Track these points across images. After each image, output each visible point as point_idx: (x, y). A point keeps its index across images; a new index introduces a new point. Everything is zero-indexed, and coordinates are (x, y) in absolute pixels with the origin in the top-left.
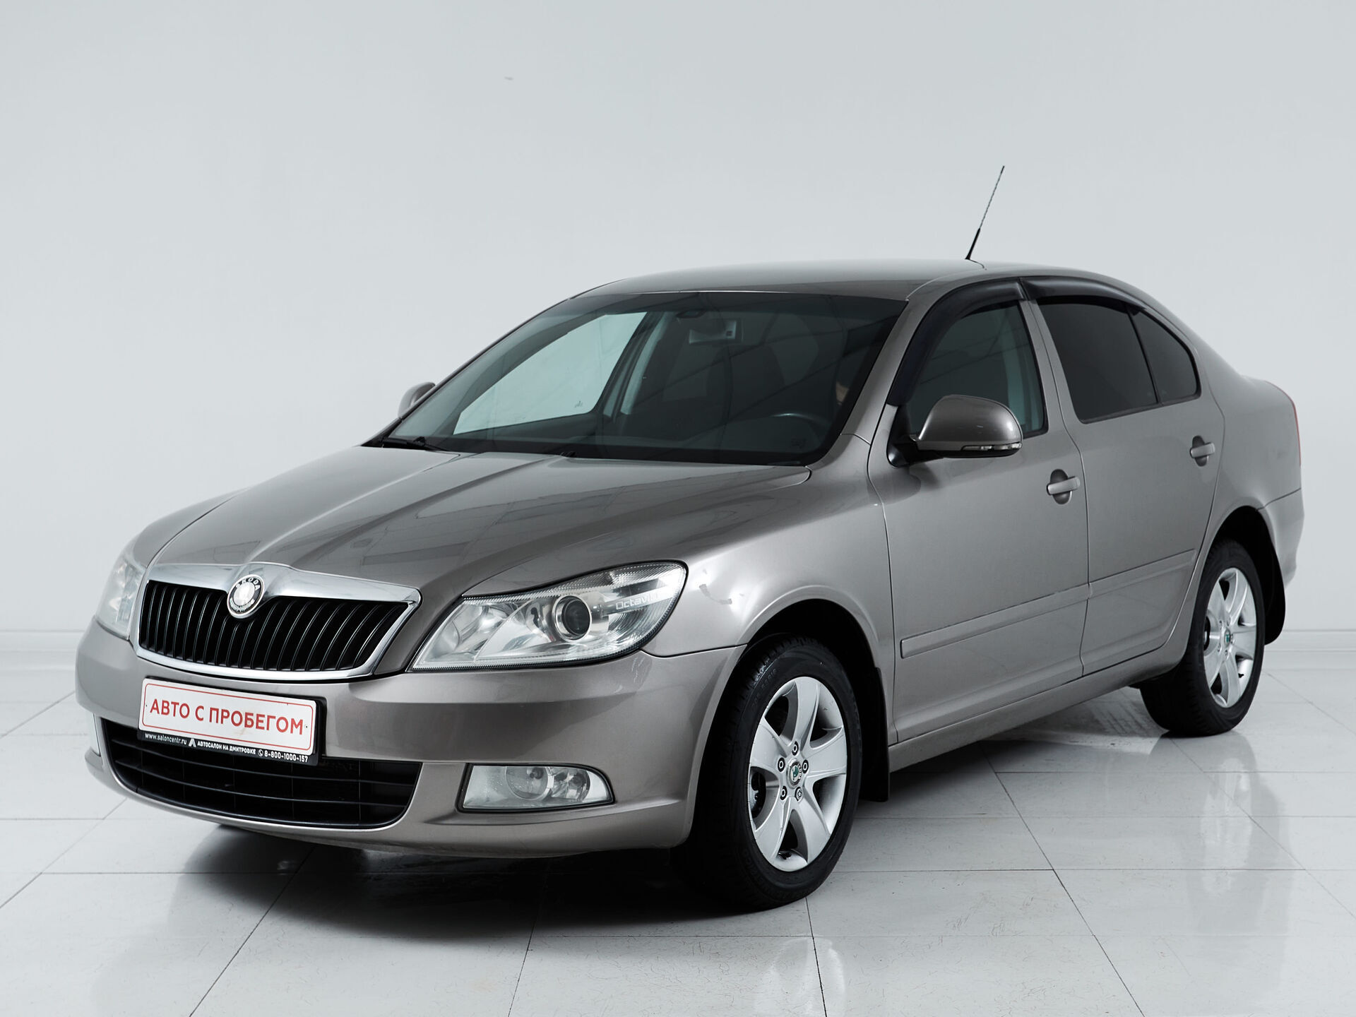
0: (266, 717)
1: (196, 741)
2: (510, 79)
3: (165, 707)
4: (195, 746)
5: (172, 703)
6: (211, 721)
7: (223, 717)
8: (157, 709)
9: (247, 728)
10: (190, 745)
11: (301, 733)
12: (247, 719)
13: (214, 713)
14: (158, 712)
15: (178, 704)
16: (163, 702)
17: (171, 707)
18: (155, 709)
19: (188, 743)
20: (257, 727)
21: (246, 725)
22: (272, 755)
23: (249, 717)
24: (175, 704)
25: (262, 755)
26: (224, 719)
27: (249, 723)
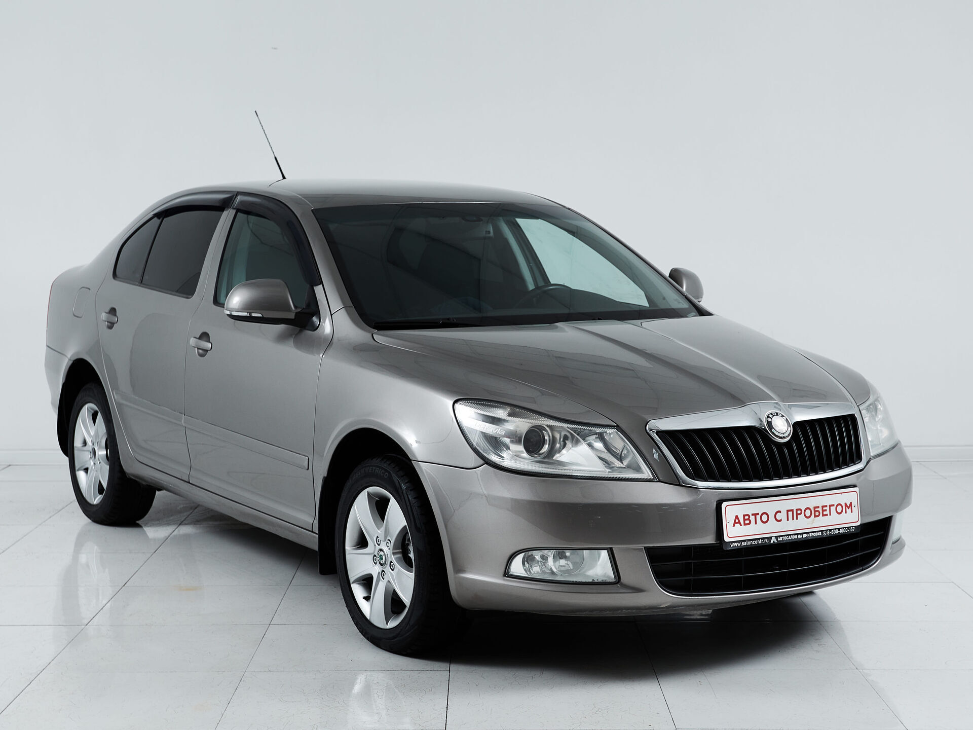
0: (828, 506)
1: (777, 537)
4: (776, 542)
5: (753, 515)
6: (788, 520)
7: (797, 514)
8: (739, 522)
9: (816, 518)
10: (772, 542)
11: (852, 512)
12: (815, 511)
13: (790, 513)
14: (741, 525)
15: (758, 514)
16: (744, 516)
17: (752, 518)
18: (737, 523)
19: (770, 541)
20: (823, 515)
21: (815, 516)
22: (832, 532)
23: (816, 509)
24: (755, 515)
25: (825, 534)
26: (798, 516)
27: (817, 514)
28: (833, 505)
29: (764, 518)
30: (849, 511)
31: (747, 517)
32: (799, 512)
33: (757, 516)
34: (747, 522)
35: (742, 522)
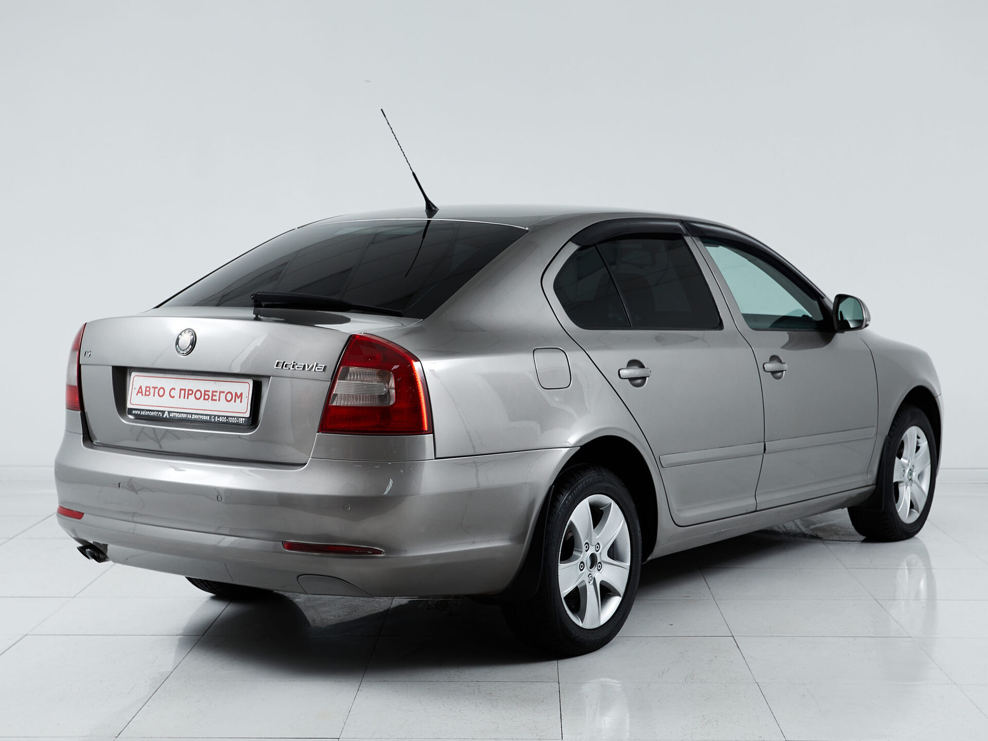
2: (368, 81)
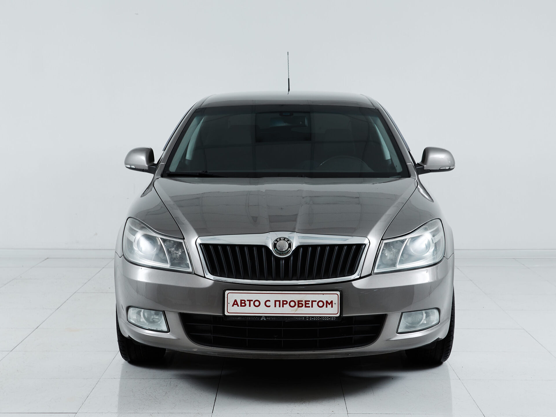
0: (311, 301)
3: (243, 303)
6: (275, 306)
7: (283, 304)
12: (299, 304)
13: (278, 303)
14: (238, 306)
15: (252, 301)
16: (241, 301)
17: (247, 303)
18: (235, 304)
20: (306, 307)
21: (299, 307)
24: (250, 301)
27: (300, 305)
28: (316, 301)
29: (257, 303)
30: (329, 306)
31: (243, 302)
32: (285, 302)
33: (251, 302)
34: (243, 305)
35: (239, 304)
